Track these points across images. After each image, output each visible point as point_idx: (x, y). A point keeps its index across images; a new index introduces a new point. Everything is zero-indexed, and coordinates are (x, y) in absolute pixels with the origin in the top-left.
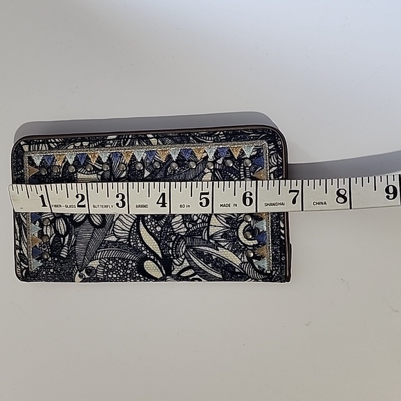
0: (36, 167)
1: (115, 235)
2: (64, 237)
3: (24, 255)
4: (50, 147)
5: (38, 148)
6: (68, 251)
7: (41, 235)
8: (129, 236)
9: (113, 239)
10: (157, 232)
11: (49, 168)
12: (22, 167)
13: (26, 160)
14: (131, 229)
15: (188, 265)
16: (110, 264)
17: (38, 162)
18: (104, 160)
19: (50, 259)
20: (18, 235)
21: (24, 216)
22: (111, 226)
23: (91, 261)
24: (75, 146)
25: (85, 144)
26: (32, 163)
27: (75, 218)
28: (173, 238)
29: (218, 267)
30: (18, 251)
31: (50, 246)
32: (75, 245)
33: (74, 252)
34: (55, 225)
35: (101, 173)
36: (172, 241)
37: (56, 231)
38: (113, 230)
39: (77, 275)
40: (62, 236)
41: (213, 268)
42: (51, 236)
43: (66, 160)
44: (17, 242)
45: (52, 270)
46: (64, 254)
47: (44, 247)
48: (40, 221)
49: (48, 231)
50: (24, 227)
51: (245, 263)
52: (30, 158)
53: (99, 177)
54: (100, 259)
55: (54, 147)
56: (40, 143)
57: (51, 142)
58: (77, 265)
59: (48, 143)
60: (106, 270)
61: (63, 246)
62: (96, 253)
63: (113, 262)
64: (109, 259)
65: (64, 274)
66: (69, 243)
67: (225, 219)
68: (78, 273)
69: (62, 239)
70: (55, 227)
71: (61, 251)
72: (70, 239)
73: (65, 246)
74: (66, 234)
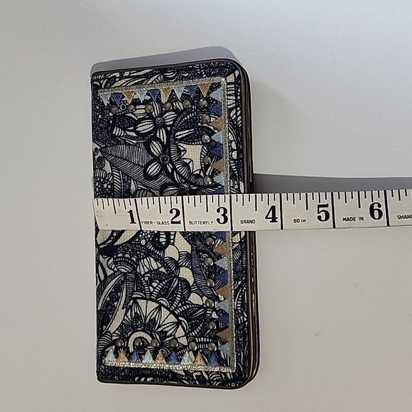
0: (208, 93)
1: (136, 191)
2: (134, 131)
3: (115, 82)
4: (230, 110)
5: (229, 95)
6: (120, 137)
7: (136, 103)
9: (133, 190)
10: (140, 240)
11: (208, 110)
12: (209, 75)
13: (217, 79)
15: (108, 274)
16: (108, 185)
17: (213, 95)
18: (217, 179)
19: (111, 114)
20: (136, 74)
21: (155, 80)
22: (145, 186)
23: (110, 163)
24: (231, 141)
25: (235, 155)
26: (214, 87)
27: (154, 143)
28: (134, 259)
29: (107, 307)
30: (117, 75)
31: (125, 114)
32: (126, 144)
33: (118, 143)
34: (147, 119)
35: (202, 174)
36: (131, 257)
37: (140, 121)
38: (142, 189)
39: (97, 146)
40: (135, 128)
41: (106, 301)
42: (134, 114)
43: (216, 131)
44: (127, 74)
45: (100, 116)
46: (117, 131)
47: (123, 107)
48: (151, 100)
49: (140, 111)
50: (144, 81)
51: (111, 337)
52: (219, 85)
53: (198, 172)
54: (112, 174)
55: (231, 115)
56: (236, 96)
57: (237, 111)
58: (107, 146)
59: (236, 107)
60: (102, 180)
61: (125, 129)
62: (119, 170)
63: (109, 189)
64: (112, 185)
65: (98, 131)
66: (128, 137)
67: (154, 318)
68: (99, 148)
69: (132, 128)
70: (144, 119)
71: (120, 127)
72: (133, 138)
73: (125, 132)
74: (137, 133)
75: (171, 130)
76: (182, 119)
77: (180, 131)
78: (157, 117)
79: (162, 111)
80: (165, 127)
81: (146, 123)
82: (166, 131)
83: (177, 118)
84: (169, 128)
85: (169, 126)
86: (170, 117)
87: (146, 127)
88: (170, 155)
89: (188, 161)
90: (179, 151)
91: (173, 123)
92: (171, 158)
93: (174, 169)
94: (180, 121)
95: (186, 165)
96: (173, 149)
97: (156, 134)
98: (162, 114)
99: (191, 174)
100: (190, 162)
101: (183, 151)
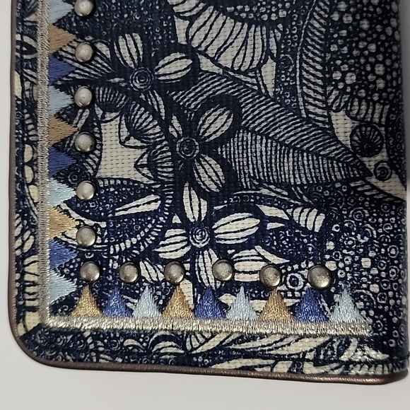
0: (78, 293)
1: (259, 66)
2: (264, 219)
3: (318, 349)
4: (33, 251)
5: (34, 284)
6: (305, 206)
7: (259, 290)
8: (262, 23)
9: (269, 70)
11: (83, 252)
12: (77, 334)
14: (243, 21)
16: (343, 79)
17: (68, 287)
18: (62, 100)
19: (331, 266)
20: (258, 361)
21: (207, 340)
23: (334, 137)
24: (33, 182)
26: (66, 305)
27: (214, 187)
30: (309, 368)
31: (291, 264)
32: (287, 186)
33: (309, 189)
34: (231, 247)
35: (99, 112)
37: (249, 244)
38: (245, 73)
39: (380, 184)
40: (262, 226)
42: (264, 260)
43: (65, 207)
44: (283, 367)
45: (366, 263)
46: (313, 220)
47: (294, 282)
48: (220, 292)
49: (249, 266)
50: (234, 341)
52: (55, 309)
53: (108, 116)
54: (329, 108)
55: (32, 239)
56: (21, 280)
57: (21, 247)
58: (346, 182)
59: (24, 256)
60: (363, 93)
61: (291, 224)
62: (308, 120)
63: (337, 68)
64: (328, 81)
65: (376, 226)
66: (282, 205)
68: (373, 180)
69: (270, 226)
70: (239, 248)
71: (305, 230)
72: (270, 202)
73: (291, 217)
74: (258, 214)
75: (170, 217)
76: (143, 239)
77: (149, 213)
78: (206, 248)
79: (193, 264)
80: (186, 224)
81: (234, 236)
82: (183, 216)
83: (156, 244)
84: (176, 220)
85: (175, 226)
86: (174, 247)
87: (236, 227)
88: (174, 158)
89: (133, 141)
90: (152, 165)
91: (164, 231)
92: (172, 149)
93: (165, 125)
94: (147, 236)
95: (136, 132)
96: (167, 171)
97: (210, 208)
98: (194, 254)
99: (125, 112)
100: (128, 139)
101: (143, 166)
